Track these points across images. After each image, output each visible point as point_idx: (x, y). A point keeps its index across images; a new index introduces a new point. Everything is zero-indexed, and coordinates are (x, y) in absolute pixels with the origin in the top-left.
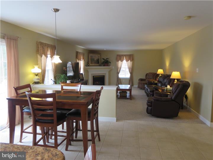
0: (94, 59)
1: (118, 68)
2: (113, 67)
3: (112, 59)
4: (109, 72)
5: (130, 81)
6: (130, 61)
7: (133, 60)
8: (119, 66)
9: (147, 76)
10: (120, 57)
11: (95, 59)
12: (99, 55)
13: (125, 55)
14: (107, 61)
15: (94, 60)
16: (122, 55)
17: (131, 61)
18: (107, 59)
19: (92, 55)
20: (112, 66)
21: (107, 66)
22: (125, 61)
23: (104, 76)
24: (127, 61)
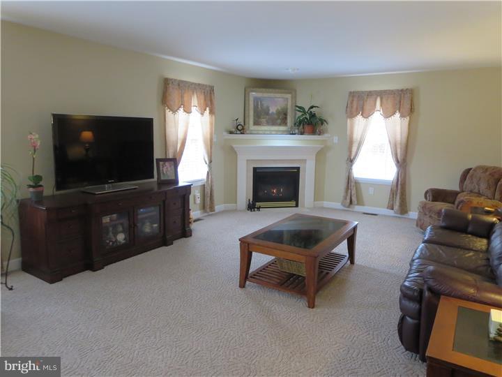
0: (268, 108)
1: (351, 143)
2: (336, 139)
3: (331, 107)
4: (321, 155)
5: (393, 194)
6: (398, 115)
7: (412, 110)
8: (357, 135)
9: (467, 181)
10: (359, 103)
11: (273, 110)
12: (289, 96)
13: (381, 94)
14: (313, 116)
15: (267, 113)
16: (370, 94)
17: (402, 116)
18: (312, 107)
19: (259, 95)
20: (331, 136)
21: (313, 132)
22: (377, 117)
23: (298, 169)
24: (387, 115)
